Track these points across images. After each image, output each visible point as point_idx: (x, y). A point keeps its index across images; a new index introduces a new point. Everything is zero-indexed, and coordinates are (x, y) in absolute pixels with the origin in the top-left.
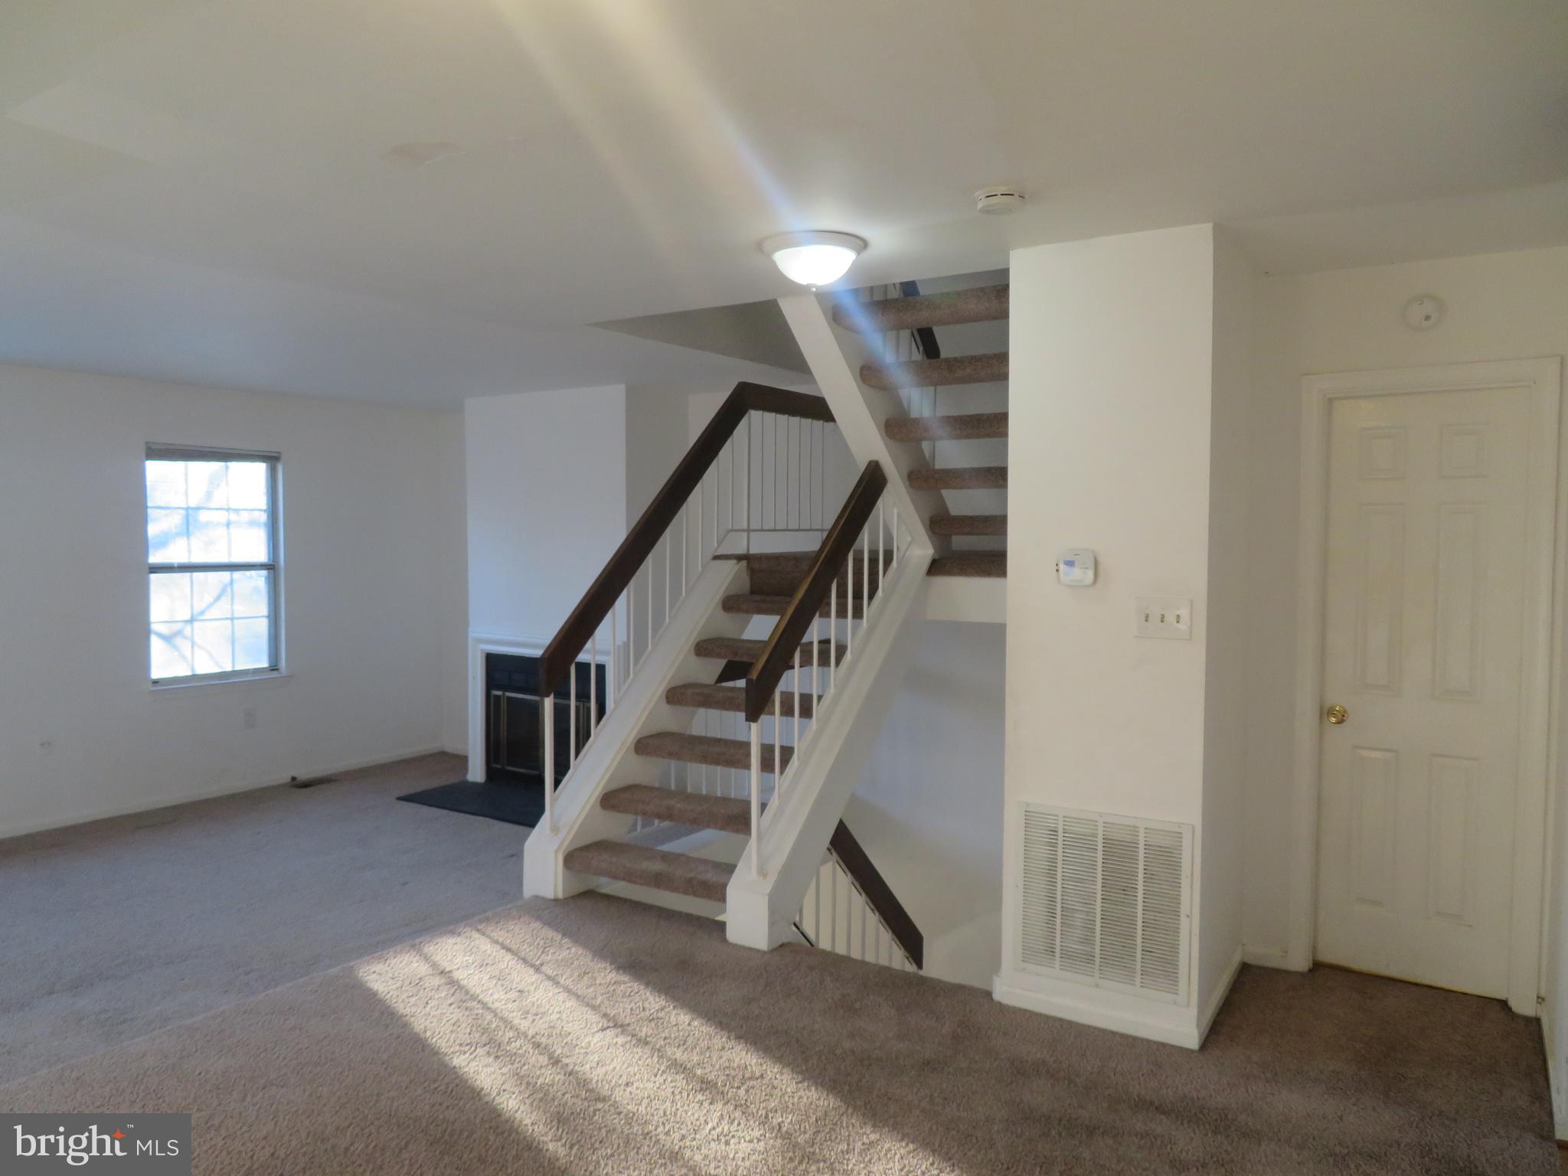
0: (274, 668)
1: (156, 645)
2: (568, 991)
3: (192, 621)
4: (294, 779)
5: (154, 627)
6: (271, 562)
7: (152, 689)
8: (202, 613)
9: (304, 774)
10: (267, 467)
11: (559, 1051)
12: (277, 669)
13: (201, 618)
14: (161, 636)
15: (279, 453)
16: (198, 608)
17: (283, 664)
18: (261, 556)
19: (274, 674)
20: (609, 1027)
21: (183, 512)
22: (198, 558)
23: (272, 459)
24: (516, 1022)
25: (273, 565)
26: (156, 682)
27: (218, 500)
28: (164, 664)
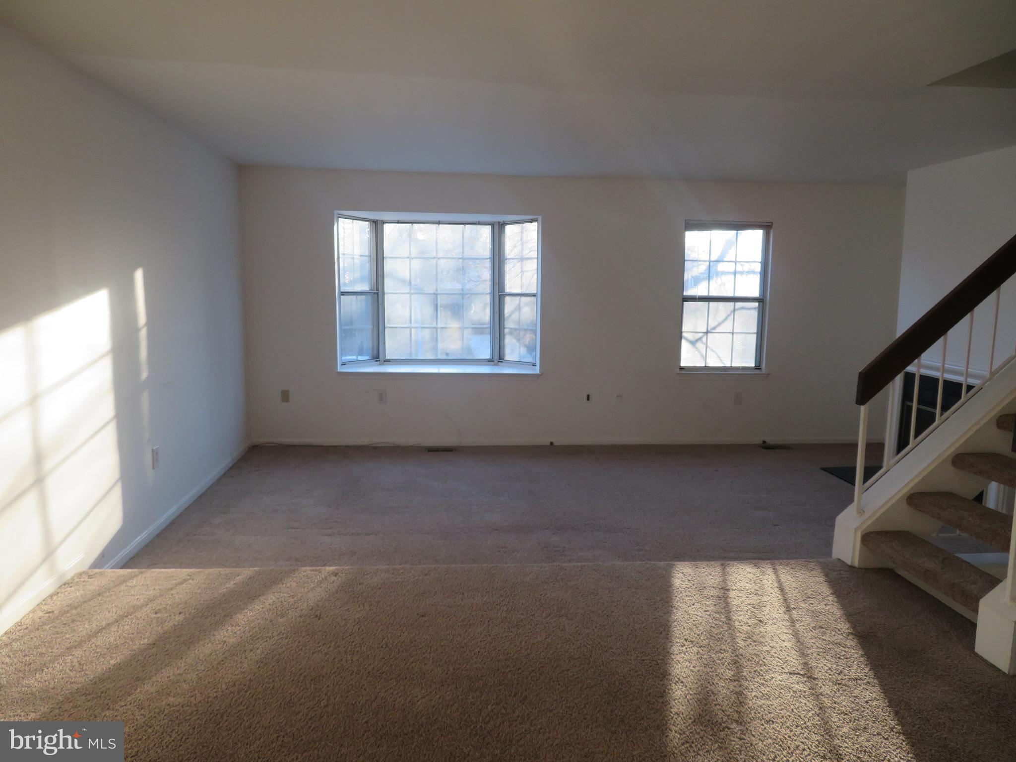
0: (758, 367)
1: (685, 346)
2: (796, 634)
3: (707, 333)
4: (764, 442)
5: (684, 334)
6: (761, 297)
7: (679, 372)
8: (714, 328)
9: (772, 440)
10: (763, 233)
11: (745, 674)
12: (760, 369)
13: (714, 331)
14: (687, 340)
15: (772, 223)
16: (712, 324)
17: (763, 366)
18: (755, 293)
19: (757, 372)
20: (799, 674)
21: (708, 263)
22: (714, 293)
23: (767, 227)
24: (738, 640)
25: (763, 299)
26: (682, 368)
27: (730, 256)
28: (689, 357)
